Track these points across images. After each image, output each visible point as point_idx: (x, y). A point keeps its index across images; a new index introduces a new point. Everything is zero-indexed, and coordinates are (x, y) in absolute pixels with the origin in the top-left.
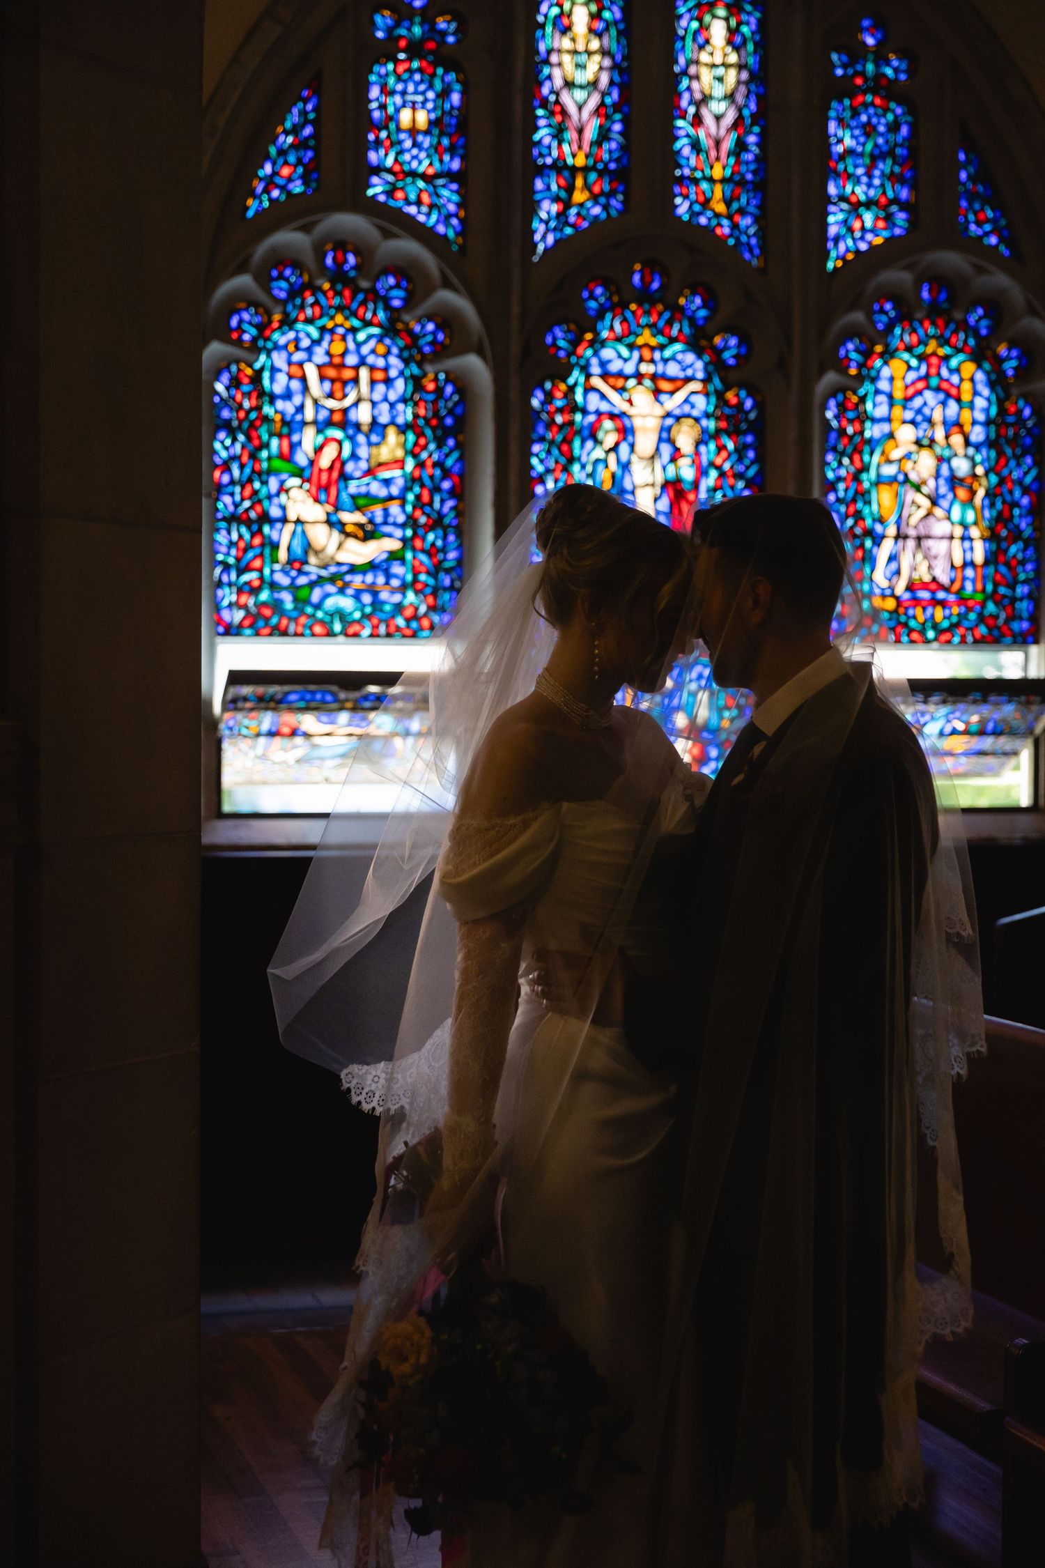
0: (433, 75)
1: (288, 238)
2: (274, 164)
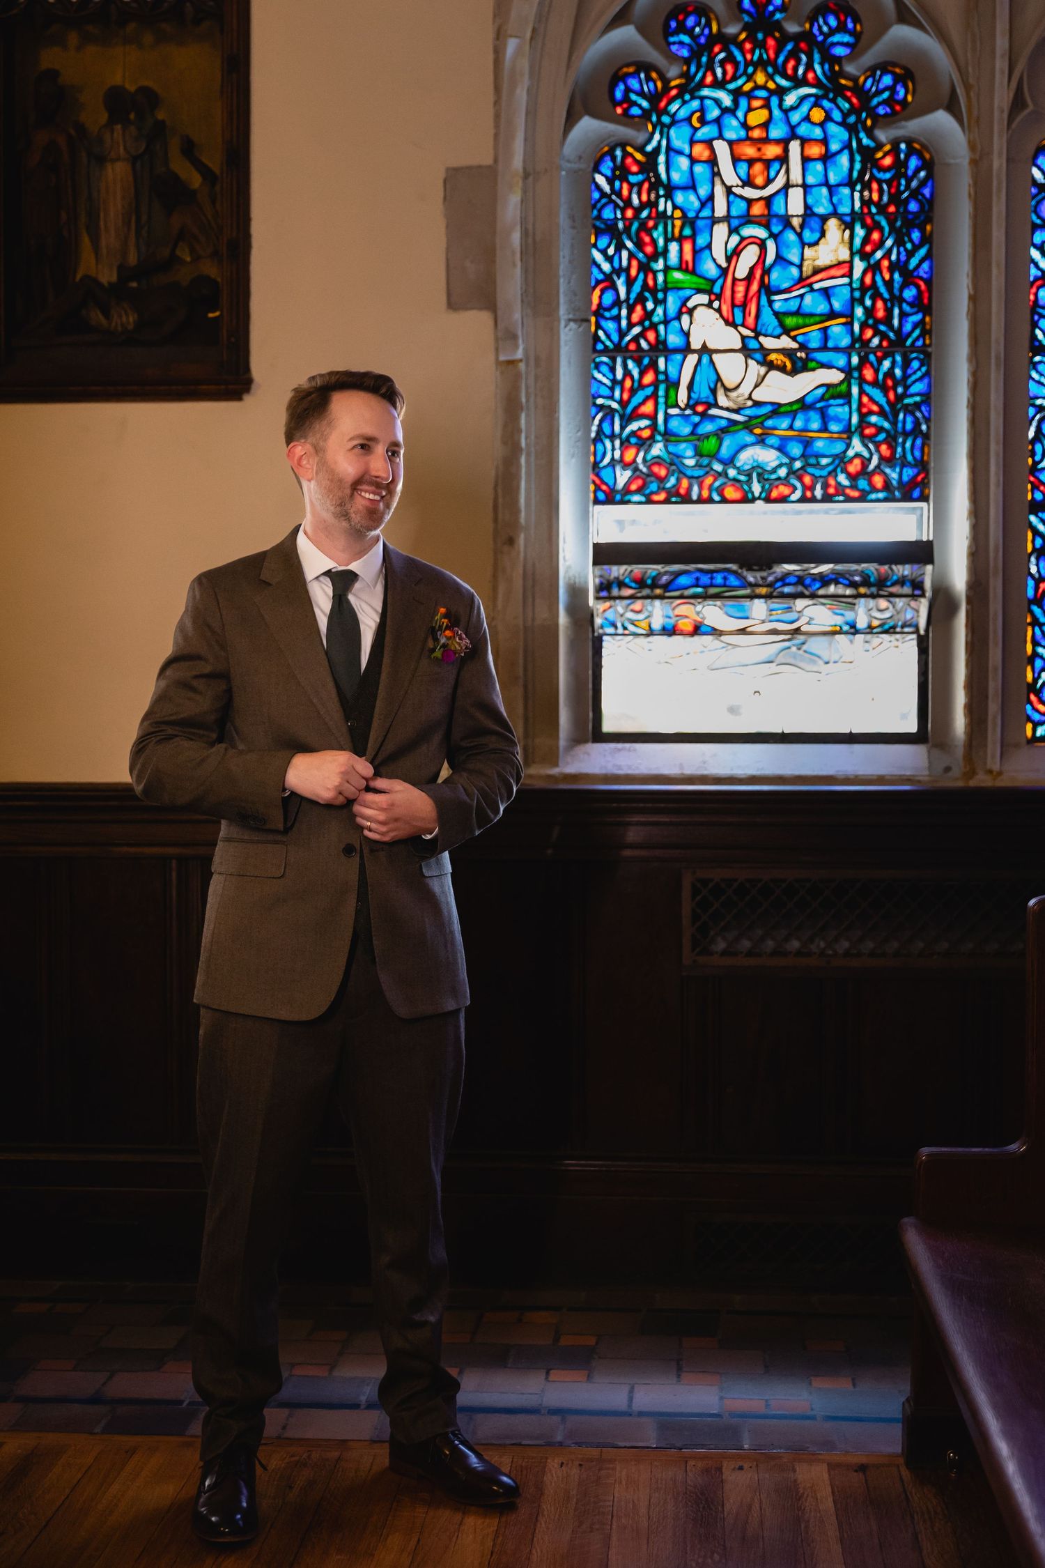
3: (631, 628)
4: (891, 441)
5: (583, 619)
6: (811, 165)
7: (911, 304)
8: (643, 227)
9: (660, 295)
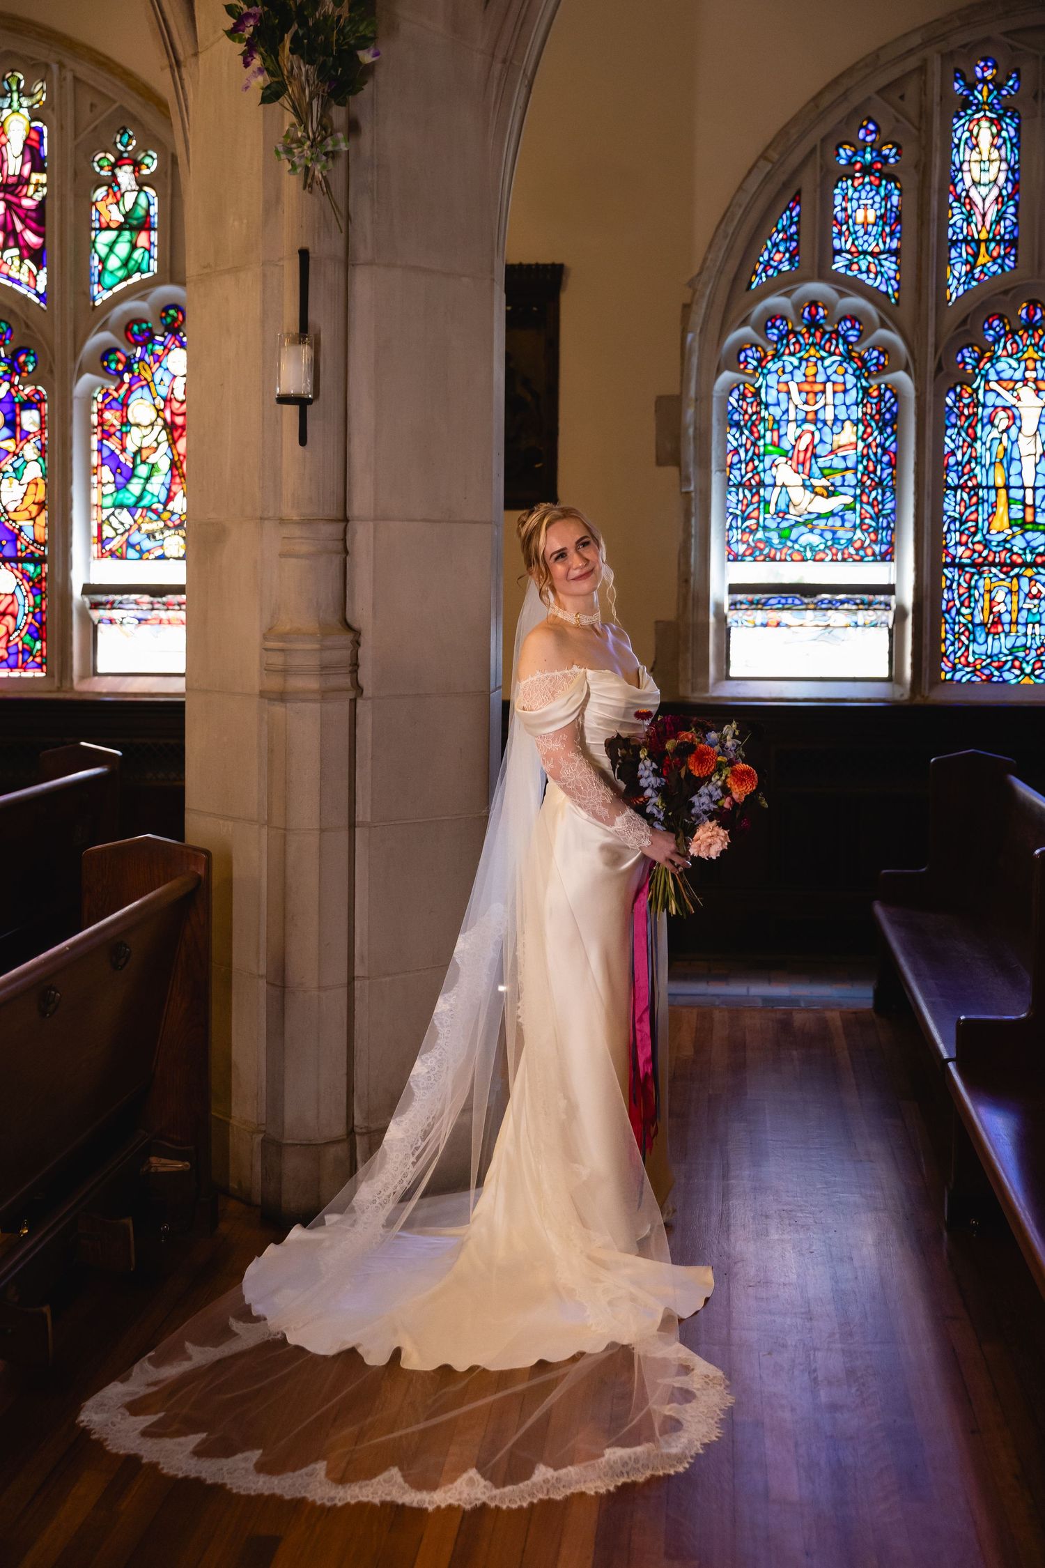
0: (879, 186)
1: (775, 301)
2: (770, 254)
3: (745, 623)
4: (876, 531)
5: (722, 619)
6: (837, 395)
7: (887, 464)
8: (754, 424)
9: (761, 458)
